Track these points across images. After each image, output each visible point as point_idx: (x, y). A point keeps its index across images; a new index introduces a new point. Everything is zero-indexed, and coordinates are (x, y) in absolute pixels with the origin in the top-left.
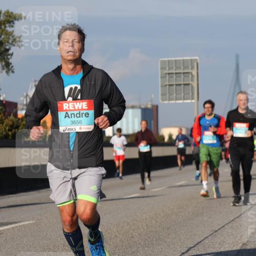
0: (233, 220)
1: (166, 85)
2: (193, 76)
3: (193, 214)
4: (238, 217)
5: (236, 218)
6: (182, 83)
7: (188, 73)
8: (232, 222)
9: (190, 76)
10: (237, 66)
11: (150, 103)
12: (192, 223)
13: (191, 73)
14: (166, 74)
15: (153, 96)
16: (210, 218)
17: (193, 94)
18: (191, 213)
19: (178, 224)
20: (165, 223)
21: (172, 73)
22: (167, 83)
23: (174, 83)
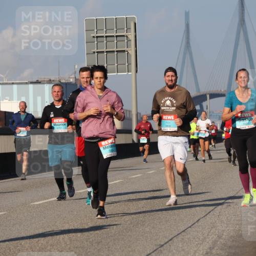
0: (184, 231)
1: (94, 52)
2: (129, 40)
3: (131, 223)
4: (190, 227)
5: (188, 228)
6: (115, 49)
7: (123, 36)
8: (183, 234)
9: (126, 41)
10: (187, 26)
11: (73, 76)
12: (129, 235)
13: (127, 37)
14: (94, 37)
15: (76, 67)
16: (153, 228)
17: (129, 64)
18: (129, 222)
19: (112, 236)
20: (94, 236)
21: (103, 37)
22: (96, 50)
23: (105, 50)
